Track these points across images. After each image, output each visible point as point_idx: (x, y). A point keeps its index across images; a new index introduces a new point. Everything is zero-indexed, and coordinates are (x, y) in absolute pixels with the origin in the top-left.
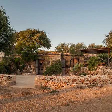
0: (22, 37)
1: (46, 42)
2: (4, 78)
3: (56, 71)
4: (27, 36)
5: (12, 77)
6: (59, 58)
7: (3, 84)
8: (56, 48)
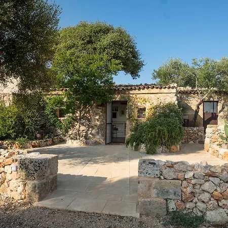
0: (69, 42)
1: (130, 55)
2: (14, 166)
3: (171, 137)
4: (83, 40)
5: (47, 165)
6: (172, 98)
7: (9, 192)
8: (155, 74)
